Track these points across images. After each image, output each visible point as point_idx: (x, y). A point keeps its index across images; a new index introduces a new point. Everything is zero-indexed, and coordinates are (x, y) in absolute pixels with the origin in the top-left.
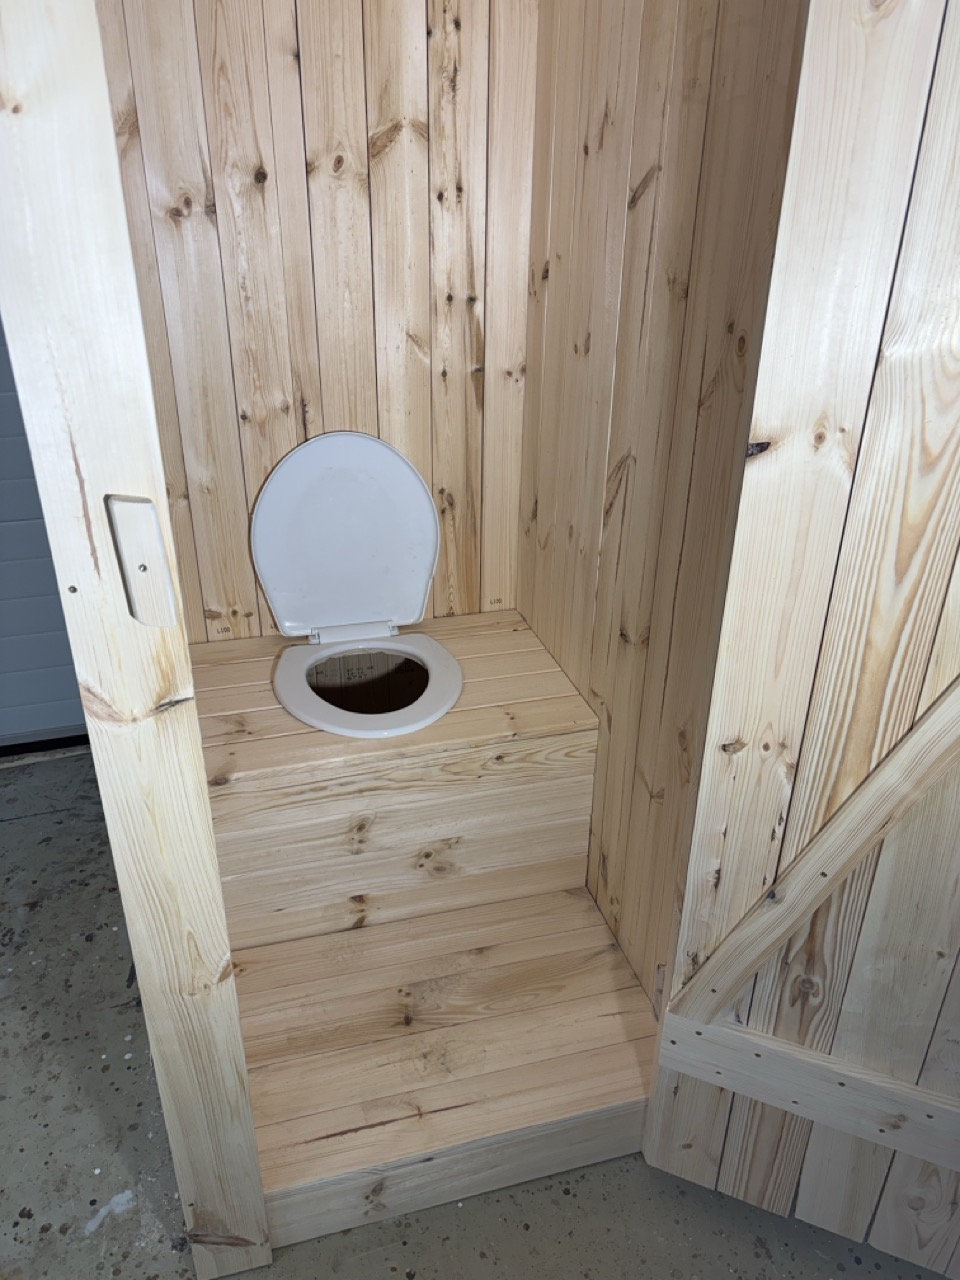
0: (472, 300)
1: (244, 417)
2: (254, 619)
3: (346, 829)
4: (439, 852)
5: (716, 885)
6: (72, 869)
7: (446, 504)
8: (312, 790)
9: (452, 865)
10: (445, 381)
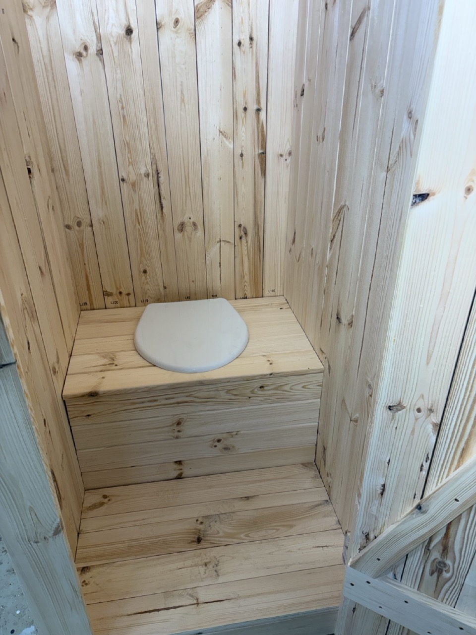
0: (259, 110)
1: (123, 180)
2: (132, 297)
3: (171, 424)
4: (226, 439)
5: (382, 494)
7: (243, 233)
8: (149, 401)
9: (233, 447)
10: (242, 159)
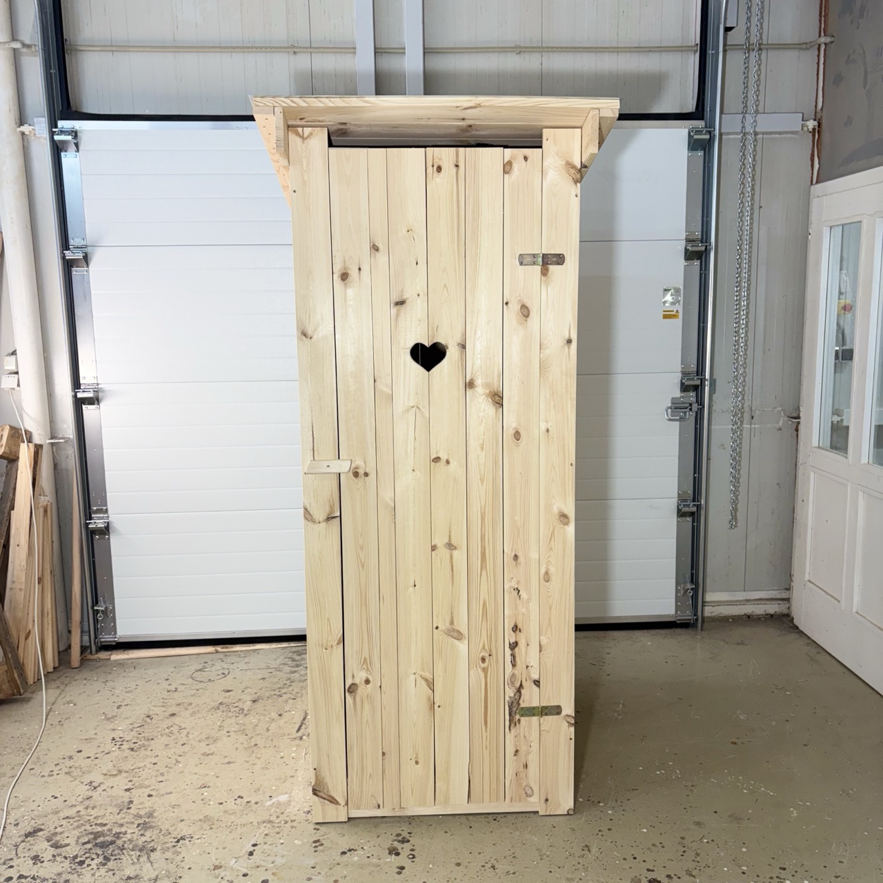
6: (275, 690)
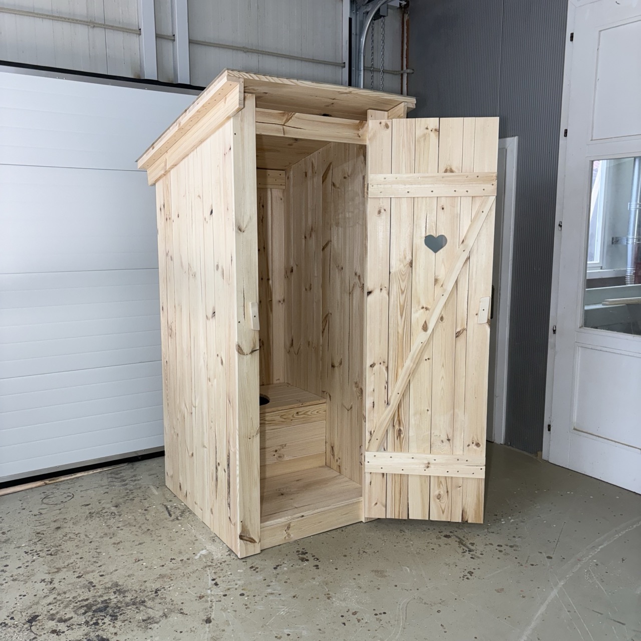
0: (268, 279)
4: (280, 450)
5: (373, 407)
9: (283, 455)
